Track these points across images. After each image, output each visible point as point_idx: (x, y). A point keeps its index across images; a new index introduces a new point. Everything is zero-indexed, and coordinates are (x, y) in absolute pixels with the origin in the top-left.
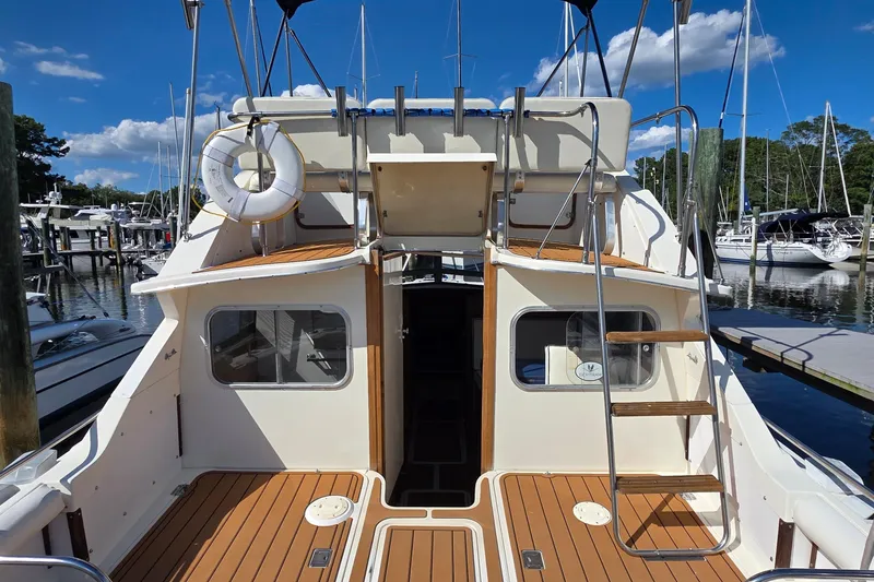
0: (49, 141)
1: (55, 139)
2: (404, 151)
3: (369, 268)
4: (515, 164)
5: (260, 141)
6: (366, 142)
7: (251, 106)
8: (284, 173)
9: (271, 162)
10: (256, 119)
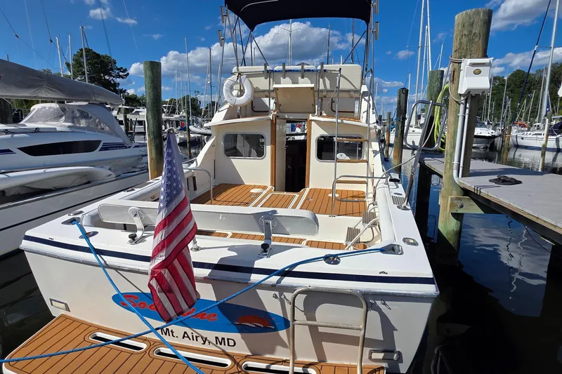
0: (119, 69)
1: (122, 68)
2: (286, 83)
3: (272, 121)
4: (322, 87)
5: (241, 81)
6: (273, 81)
7: (238, 70)
8: (248, 91)
9: (243, 87)
10: (239, 74)
